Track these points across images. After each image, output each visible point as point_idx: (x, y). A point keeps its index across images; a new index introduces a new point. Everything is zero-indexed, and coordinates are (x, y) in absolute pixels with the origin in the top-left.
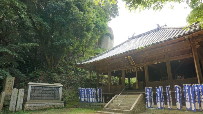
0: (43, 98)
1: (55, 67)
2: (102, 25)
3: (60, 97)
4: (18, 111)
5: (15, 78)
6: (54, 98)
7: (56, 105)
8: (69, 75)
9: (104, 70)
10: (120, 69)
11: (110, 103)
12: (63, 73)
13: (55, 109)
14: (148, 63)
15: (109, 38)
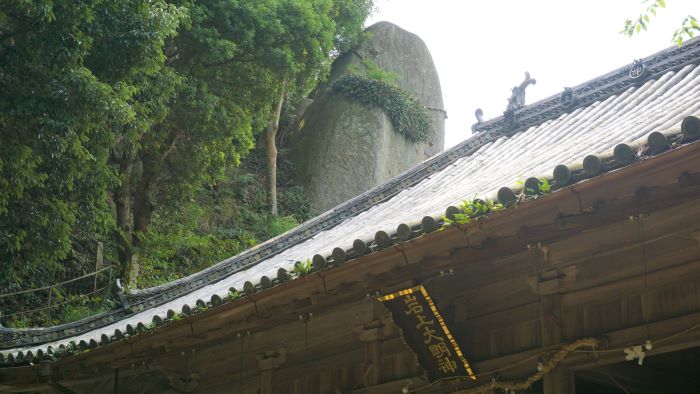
2: (280, 14)
14: (570, 354)
15: (379, 127)
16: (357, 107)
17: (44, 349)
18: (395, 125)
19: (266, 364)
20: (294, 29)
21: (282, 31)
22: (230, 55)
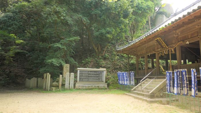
0: (89, 80)
1: (102, 54)
3: (104, 79)
4: (71, 89)
5: (70, 65)
6: (98, 80)
7: (100, 86)
8: (113, 60)
9: (142, 53)
10: (154, 52)
11: (138, 86)
12: (108, 59)
13: (99, 89)
14: (179, 44)
15: (164, 17)
16: (161, 15)
17: (127, 47)
18: (166, 16)
19: (145, 48)
20: (148, 8)
21: (147, 8)
22: (141, 13)
